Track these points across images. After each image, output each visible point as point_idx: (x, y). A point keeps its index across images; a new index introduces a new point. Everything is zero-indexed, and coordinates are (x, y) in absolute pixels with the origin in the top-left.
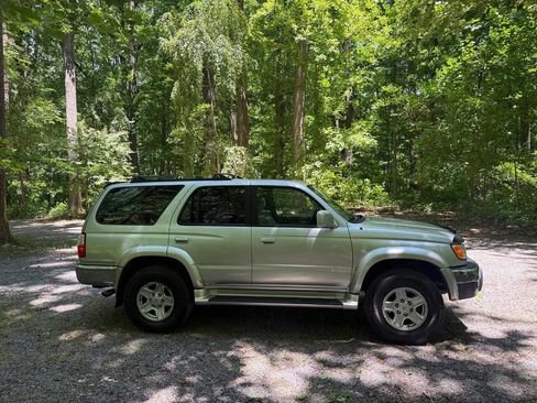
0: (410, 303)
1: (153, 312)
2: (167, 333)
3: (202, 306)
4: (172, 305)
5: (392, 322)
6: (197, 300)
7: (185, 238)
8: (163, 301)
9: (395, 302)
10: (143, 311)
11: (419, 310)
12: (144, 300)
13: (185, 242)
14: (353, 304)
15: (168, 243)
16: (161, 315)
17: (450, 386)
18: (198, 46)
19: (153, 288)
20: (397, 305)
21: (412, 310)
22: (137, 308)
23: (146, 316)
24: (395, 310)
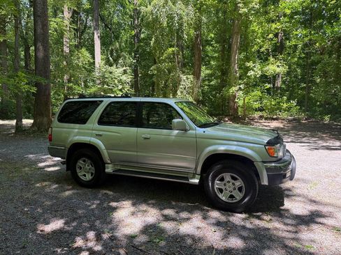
0: (234, 184)
1: (85, 175)
2: (91, 188)
3: (109, 175)
4: (94, 172)
5: (220, 196)
6: (106, 170)
7: (101, 133)
8: (90, 169)
9: (224, 182)
10: (79, 174)
11: (240, 189)
12: (81, 168)
13: (100, 135)
14: (196, 181)
15: (91, 135)
16: (89, 177)
17: (235, 243)
18: (164, 10)
19: (84, 161)
20: (225, 185)
21: (235, 189)
22: (76, 173)
23: (81, 177)
24: (223, 188)
